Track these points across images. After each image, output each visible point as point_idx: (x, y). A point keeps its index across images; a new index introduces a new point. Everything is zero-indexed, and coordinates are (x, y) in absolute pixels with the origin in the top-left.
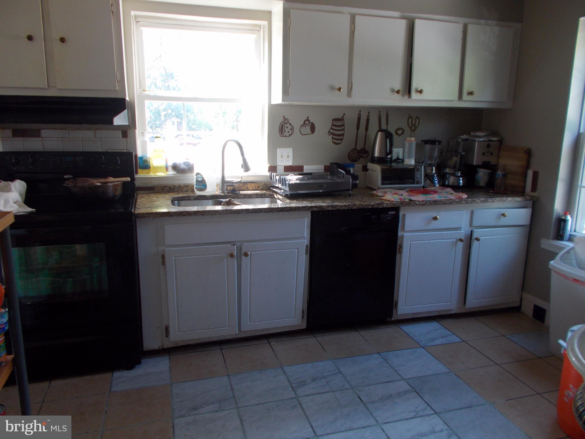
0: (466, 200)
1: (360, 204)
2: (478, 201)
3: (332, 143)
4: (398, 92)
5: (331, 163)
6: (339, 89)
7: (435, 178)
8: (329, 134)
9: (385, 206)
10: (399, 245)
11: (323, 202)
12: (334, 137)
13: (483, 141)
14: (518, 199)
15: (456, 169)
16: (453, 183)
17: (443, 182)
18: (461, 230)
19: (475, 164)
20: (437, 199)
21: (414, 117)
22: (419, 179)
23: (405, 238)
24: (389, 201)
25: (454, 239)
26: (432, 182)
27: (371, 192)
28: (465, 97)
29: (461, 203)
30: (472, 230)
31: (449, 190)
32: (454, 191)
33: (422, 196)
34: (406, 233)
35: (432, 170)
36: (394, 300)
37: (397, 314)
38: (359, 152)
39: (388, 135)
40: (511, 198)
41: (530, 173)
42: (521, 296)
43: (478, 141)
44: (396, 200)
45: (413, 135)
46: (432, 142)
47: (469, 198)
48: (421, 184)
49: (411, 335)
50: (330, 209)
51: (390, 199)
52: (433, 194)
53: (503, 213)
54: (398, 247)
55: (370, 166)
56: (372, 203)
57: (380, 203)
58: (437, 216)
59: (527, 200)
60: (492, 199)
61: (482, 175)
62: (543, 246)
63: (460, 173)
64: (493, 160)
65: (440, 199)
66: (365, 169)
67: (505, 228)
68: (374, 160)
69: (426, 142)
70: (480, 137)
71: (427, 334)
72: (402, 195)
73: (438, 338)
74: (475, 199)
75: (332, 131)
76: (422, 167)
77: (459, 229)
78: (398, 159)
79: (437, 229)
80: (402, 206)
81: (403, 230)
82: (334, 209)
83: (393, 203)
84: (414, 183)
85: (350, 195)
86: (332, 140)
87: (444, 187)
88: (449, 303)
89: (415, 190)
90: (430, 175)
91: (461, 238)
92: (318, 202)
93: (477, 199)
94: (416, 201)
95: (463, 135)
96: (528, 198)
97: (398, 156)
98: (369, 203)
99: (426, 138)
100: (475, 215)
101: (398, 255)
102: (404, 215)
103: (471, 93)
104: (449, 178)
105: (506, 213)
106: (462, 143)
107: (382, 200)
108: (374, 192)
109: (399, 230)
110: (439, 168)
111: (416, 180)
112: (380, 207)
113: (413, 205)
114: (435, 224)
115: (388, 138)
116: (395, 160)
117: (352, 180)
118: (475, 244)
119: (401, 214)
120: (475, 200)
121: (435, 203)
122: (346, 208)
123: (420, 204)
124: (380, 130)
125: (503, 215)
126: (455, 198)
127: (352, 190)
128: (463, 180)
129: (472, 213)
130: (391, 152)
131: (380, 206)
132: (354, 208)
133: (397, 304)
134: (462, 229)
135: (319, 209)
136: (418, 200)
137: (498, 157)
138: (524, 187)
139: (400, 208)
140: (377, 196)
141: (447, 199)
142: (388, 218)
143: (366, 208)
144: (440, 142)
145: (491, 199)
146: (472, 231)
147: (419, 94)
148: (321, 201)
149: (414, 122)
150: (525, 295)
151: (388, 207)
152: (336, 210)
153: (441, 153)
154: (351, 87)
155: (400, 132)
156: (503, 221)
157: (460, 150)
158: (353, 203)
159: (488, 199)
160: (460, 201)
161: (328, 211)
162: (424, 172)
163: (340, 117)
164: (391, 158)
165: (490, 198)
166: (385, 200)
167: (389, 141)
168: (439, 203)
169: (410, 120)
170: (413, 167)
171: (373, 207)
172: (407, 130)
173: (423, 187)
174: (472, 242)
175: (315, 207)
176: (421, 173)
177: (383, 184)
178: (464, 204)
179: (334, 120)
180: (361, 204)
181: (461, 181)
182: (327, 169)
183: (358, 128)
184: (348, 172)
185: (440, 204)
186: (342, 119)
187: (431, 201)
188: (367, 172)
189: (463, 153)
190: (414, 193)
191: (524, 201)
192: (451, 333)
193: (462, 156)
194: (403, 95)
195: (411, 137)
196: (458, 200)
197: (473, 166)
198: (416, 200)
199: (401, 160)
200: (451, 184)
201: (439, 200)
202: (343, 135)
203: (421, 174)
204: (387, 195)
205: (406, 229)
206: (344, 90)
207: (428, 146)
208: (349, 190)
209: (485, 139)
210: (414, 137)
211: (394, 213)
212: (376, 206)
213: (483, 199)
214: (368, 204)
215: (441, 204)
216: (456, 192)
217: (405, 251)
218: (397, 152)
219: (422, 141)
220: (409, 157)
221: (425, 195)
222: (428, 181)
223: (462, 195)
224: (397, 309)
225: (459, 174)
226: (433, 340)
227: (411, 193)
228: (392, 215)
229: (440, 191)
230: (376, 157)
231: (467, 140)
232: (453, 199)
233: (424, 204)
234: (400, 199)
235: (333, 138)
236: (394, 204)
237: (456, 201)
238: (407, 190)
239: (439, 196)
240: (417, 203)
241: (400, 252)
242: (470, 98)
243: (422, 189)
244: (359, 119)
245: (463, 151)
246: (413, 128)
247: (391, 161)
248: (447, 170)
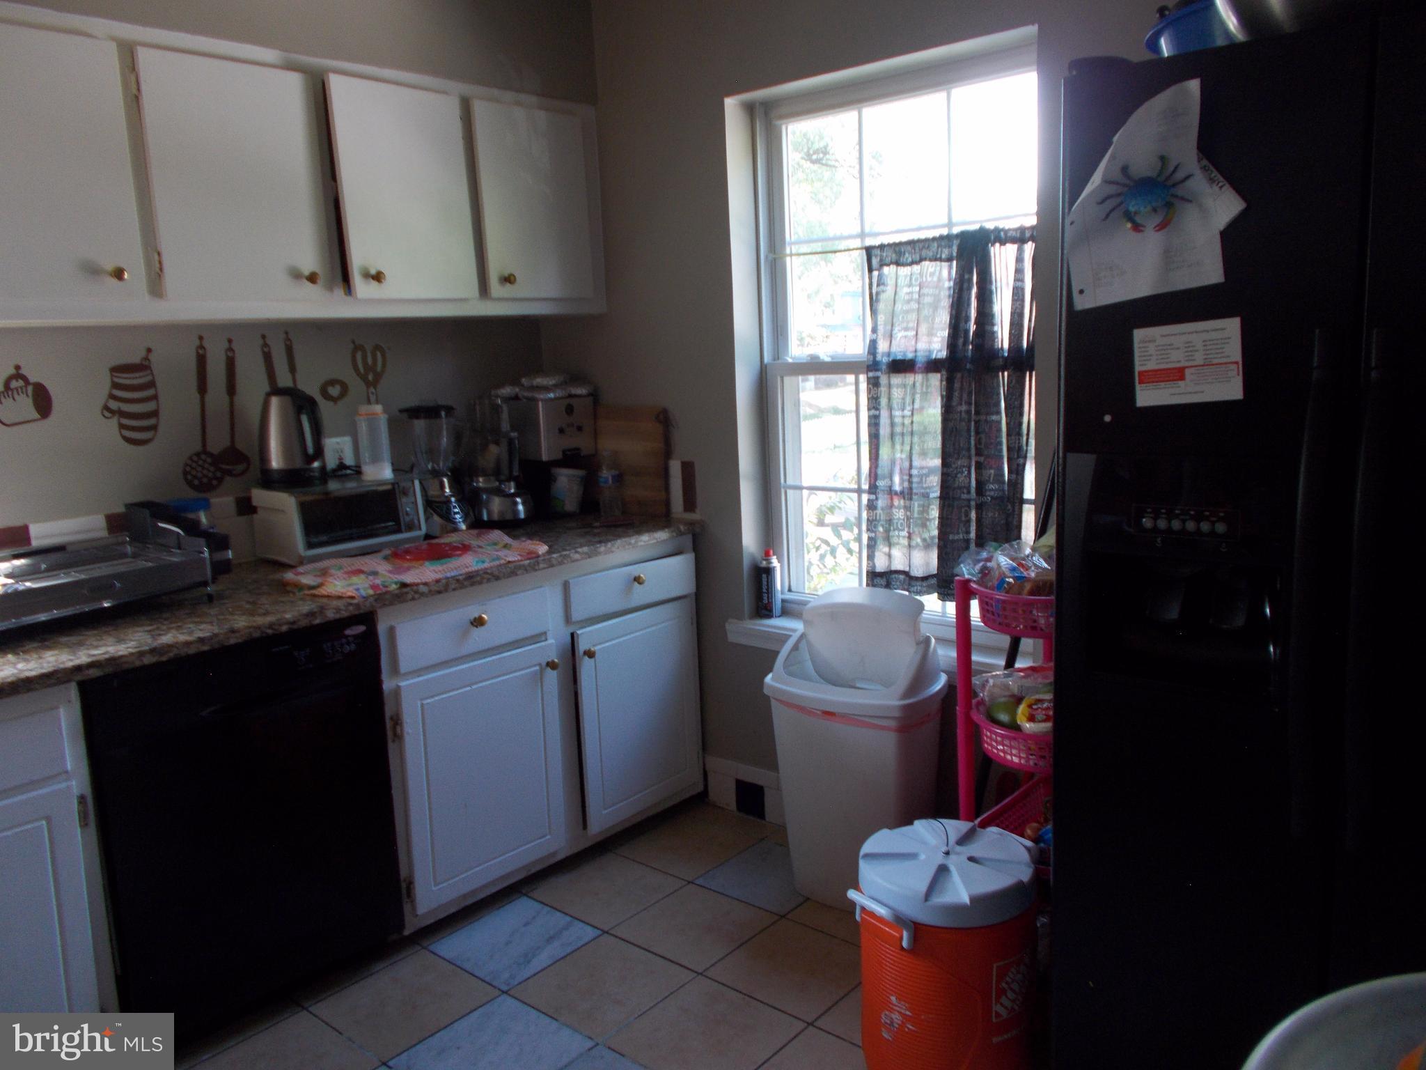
0: (547, 557)
1: (250, 625)
2: (577, 556)
3: (123, 442)
4: (312, 278)
5: (129, 506)
6: (118, 274)
7: (455, 507)
8: (107, 414)
9: (331, 615)
10: (392, 718)
11: (120, 641)
12: (125, 421)
13: (556, 399)
14: (662, 535)
15: (503, 477)
16: (501, 513)
17: (475, 515)
18: (546, 640)
19: (545, 458)
20: (476, 568)
21: (369, 348)
22: (411, 517)
23: (404, 694)
24: (340, 598)
25: (535, 665)
26: (447, 517)
27: (277, 576)
28: (496, 288)
29: (537, 568)
30: (572, 631)
31: (496, 535)
32: (508, 534)
33: (432, 568)
34: (403, 681)
35: (442, 486)
36: (402, 878)
37: (417, 915)
38: (217, 459)
39: (301, 404)
40: (647, 534)
41: (675, 468)
42: (704, 765)
43: (542, 400)
44: (363, 593)
45: (373, 398)
46: (429, 412)
47: (554, 553)
48: (420, 529)
49: (468, 966)
50: (147, 660)
51: (342, 593)
52: (460, 555)
53: (636, 574)
54: (389, 724)
55: (260, 496)
56: (291, 612)
57: (315, 610)
58: (483, 616)
59: (681, 534)
60: (605, 546)
61: (566, 483)
62: (732, 638)
63: (512, 484)
64: (582, 443)
65: (481, 566)
66: (246, 507)
67: (648, 611)
68: (269, 480)
69: (415, 412)
70: (547, 389)
71: (508, 943)
72: (375, 573)
73: (539, 948)
74: (567, 553)
75: (114, 405)
76: (413, 483)
77: (539, 637)
78: (342, 466)
79: (488, 650)
80: (381, 607)
81: (395, 670)
82: (164, 659)
83: (355, 601)
84: (399, 531)
85: (210, 598)
86: (120, 432)
87: (484, 530)
88: (548, 837)
89: (407, 552)
90: (437, 500)
91: (550, 660)
92: (101, 643)
93: (573, 551)
94: (417, 585)
95: (502, 385)
96: (682, 528)
97: (341, 459)
98: (279, 616)
99: (412, 402)
100: (574, 591)
101: (392, 747)
102: (392, 631)
103: (508, 280)
104: (488, 501)
105: (642, 575)
106: (505, 408)
107: (317, 599)
108: (289, 576)
109: (385, 676)
110: (460, 477)
111: (404, 519)
112: (317, 621)
113: (413, 599)
114: (479, 638)
115: (304, 411)
116: (334, 471)
117: (210, 555)
118: (586, 667)
119: (382, 628)
120: (569, 554)
121: (471, 580)
122: (206, 648)
123: (430, 591)
124: (276, 391)
125: (638, 580)
126: (519, 558)
127: (214, 580)
128: (523, 503)
129: (566, 587)
130: (319, 452)
131: (316, 618)
132: (232, 641)
133: (412, 886)
134: (549, 635)
135: (109, 670)
136: (423, 581)
137: (596, 434)
138: (667, 503)
139: (377, 614)
140: (300, 587)
141: (500, 565)
142: (347, 648)
143: (274, 635)
144: (449, 410)
145: (603, 544)
146: (572, 635)
147: (374, 283)
148: (111, 640)
149: (370, 361)
150: (714, 763)
151: (342, 616)
152: (169, 661)
153: (458, 437)
154: (158, 265)
155: (336, 389)
156: (641, 595)
157: (505, 426)
158: (227, 626)
159: (597, 547)
160: (533, 564)
161: (144, 668)
162: (422, 496)
163: (136, 359)
164: (323, 468)
165: (600, 542)
166: (328, 597)
167: (310, 423)
168: (483, 578)
169: (359, 356)
170: (389, 487)
171: (295, 627)
172: (356, 385)
173: (428, 537)
174: (577, 661)
175: (91, 665)
176: (413, 499)
177: (310, 546)
178: (544, 568)
179: (116, 370)
180: (254, 624)
181: (521, 507)
182: (115, 523)
183: (202, 387)
184: (193, 529)
185: (485, 581)
186: (142, 367)
187: (460, 578)
188: (255, 516)
189: (514, 434)
190: (408, 560)
191: (677, 537)
192: (568, 919)
193: (511, 442)
194: (330, 287)
195: (369, 402)
196: (528, 561)
197: (541, 462)
198: (419, 581)
199: (351, 470)
200: (496, 517)
201: (482, 570)
202: (155, 414)
203: (415, 503)
204: (330, 579)
205: (404, 666)
206: (136, 274)
207: (420, 425)
208: (205, 584)
209: (560, 393)
210: (377, 402)
211: (362, 628)
212: (304, 623)
213: (585, 549)
214: (278, 620)
215: (489, 580)
216: (515, 537)
217: (410, 731)
218: (337, 447)
219: (401, 411)
220: (376, 459)
221: (438, 561)
222: (436, 518)
223: (533, 546)
224: (413, 902)
225: (510, 489)
226: (527, 958)
227: (398, 561)
228: (355, 637)
229: (474, 543)
230: (276, 470)
231: (516, 398)
232: (514, 562)
233: (443, 589)
234: (374, 587)
235: (122, 426)
236: (357, 606)
237: (524, 566)
238: (387, 552)
239: (477, 559)
240: (423, 589)
241: (399, 737)
242: (507, 291)
243: (424, 545)
244: (201, 360)
245: (513, 428)
246: (370, 377)
247: (325, 475)
248: (481, 482)
